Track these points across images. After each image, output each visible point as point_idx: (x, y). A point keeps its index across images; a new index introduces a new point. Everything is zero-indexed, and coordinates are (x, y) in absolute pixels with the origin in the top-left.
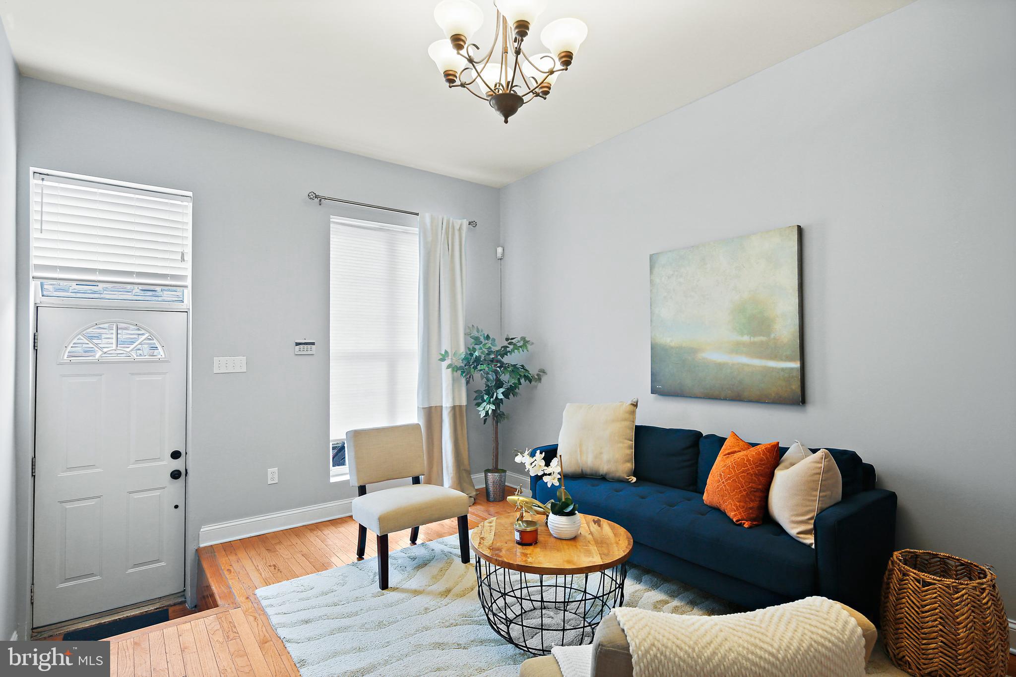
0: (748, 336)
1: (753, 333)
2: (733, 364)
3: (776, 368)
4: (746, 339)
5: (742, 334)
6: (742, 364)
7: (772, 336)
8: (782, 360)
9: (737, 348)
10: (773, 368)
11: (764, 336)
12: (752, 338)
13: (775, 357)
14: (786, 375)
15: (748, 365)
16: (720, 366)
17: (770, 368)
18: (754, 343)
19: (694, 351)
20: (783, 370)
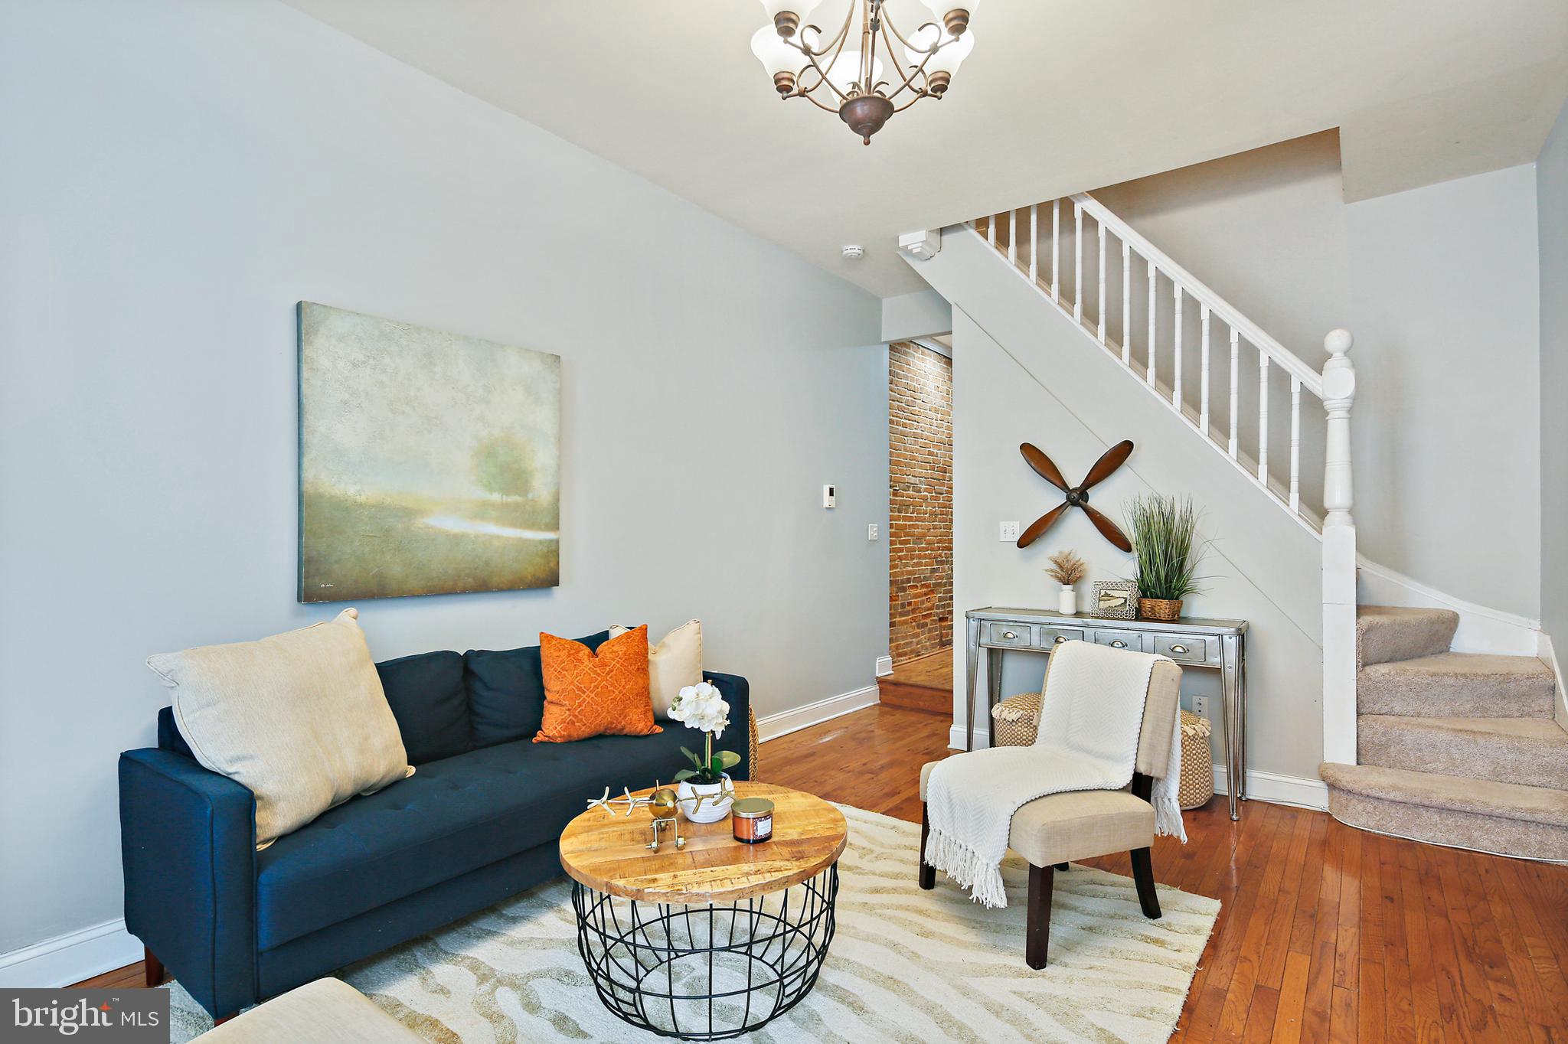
0: (499, 493)
1: (506, 490)
2: (477, 536)
3: (534, 541)
4: (496, 497)
5: (491, 490)
6: (489, 536)
7: (530, 496)
8: (540, 529)
9: (481, 511)
10: (529, 540)
11: (519, 495)
12: (504, 497)
13: (532, 525)
14: (545, 550)
15: (498, 537)
16: (457, 539)
17: (526, 540)
18: (506, 505)
19: (408, 513)
20: (541, 542)
